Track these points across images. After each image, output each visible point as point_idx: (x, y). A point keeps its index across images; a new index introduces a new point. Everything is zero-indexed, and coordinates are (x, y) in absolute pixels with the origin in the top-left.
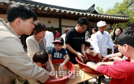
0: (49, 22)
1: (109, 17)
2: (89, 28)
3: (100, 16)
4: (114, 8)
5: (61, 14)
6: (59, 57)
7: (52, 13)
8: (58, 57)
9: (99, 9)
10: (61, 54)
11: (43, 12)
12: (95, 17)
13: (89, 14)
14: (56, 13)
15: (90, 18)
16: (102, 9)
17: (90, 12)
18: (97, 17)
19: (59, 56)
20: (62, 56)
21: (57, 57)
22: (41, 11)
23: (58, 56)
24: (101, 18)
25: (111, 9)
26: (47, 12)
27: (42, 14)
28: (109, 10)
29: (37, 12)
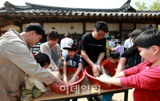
0: (72, 28)
1: (151, 14)
2: (122, 32)
3: (137, 14)
5: (84, 17)
6: (72, 66)
7: (74, 17)
9: (139, 4)
10: (74, 62)
11: (64, 17)
12: (129, 16)
13: (119, 14)
14: (78, 17)
15: (122, 19)
16: (144, 4)
17: (124, 10)
18: (132, 16)
20: (76, 64)
22: (62, 17)
24: (140, 17)
25: (159, 2)
26: (68, 17)
27: (63, 19)
28: (156, 4)
29: (59, 18)
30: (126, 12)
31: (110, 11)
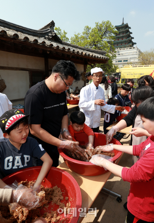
1: (82, 53)
3: (69, 49)
4: (84, 36)
6: (21, 166)
8: (18, 166)
9: (60, 32)
10: (26, 156)
12: (60, 50)
15: (50, 52)
16: (65, 33)
17: (47, 36)
18: (64, 50)
19: (20, 163)
20: (29, 160)
21: (15, 167)
23: (18, 164)
24: (71, 53)
25: (79, 36)
28: (77, 37)
30: (49, 39)
31: (24, 31)
